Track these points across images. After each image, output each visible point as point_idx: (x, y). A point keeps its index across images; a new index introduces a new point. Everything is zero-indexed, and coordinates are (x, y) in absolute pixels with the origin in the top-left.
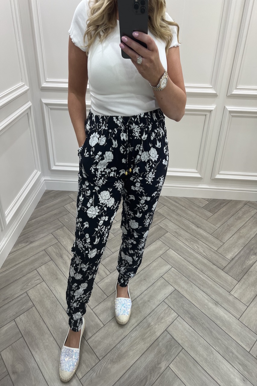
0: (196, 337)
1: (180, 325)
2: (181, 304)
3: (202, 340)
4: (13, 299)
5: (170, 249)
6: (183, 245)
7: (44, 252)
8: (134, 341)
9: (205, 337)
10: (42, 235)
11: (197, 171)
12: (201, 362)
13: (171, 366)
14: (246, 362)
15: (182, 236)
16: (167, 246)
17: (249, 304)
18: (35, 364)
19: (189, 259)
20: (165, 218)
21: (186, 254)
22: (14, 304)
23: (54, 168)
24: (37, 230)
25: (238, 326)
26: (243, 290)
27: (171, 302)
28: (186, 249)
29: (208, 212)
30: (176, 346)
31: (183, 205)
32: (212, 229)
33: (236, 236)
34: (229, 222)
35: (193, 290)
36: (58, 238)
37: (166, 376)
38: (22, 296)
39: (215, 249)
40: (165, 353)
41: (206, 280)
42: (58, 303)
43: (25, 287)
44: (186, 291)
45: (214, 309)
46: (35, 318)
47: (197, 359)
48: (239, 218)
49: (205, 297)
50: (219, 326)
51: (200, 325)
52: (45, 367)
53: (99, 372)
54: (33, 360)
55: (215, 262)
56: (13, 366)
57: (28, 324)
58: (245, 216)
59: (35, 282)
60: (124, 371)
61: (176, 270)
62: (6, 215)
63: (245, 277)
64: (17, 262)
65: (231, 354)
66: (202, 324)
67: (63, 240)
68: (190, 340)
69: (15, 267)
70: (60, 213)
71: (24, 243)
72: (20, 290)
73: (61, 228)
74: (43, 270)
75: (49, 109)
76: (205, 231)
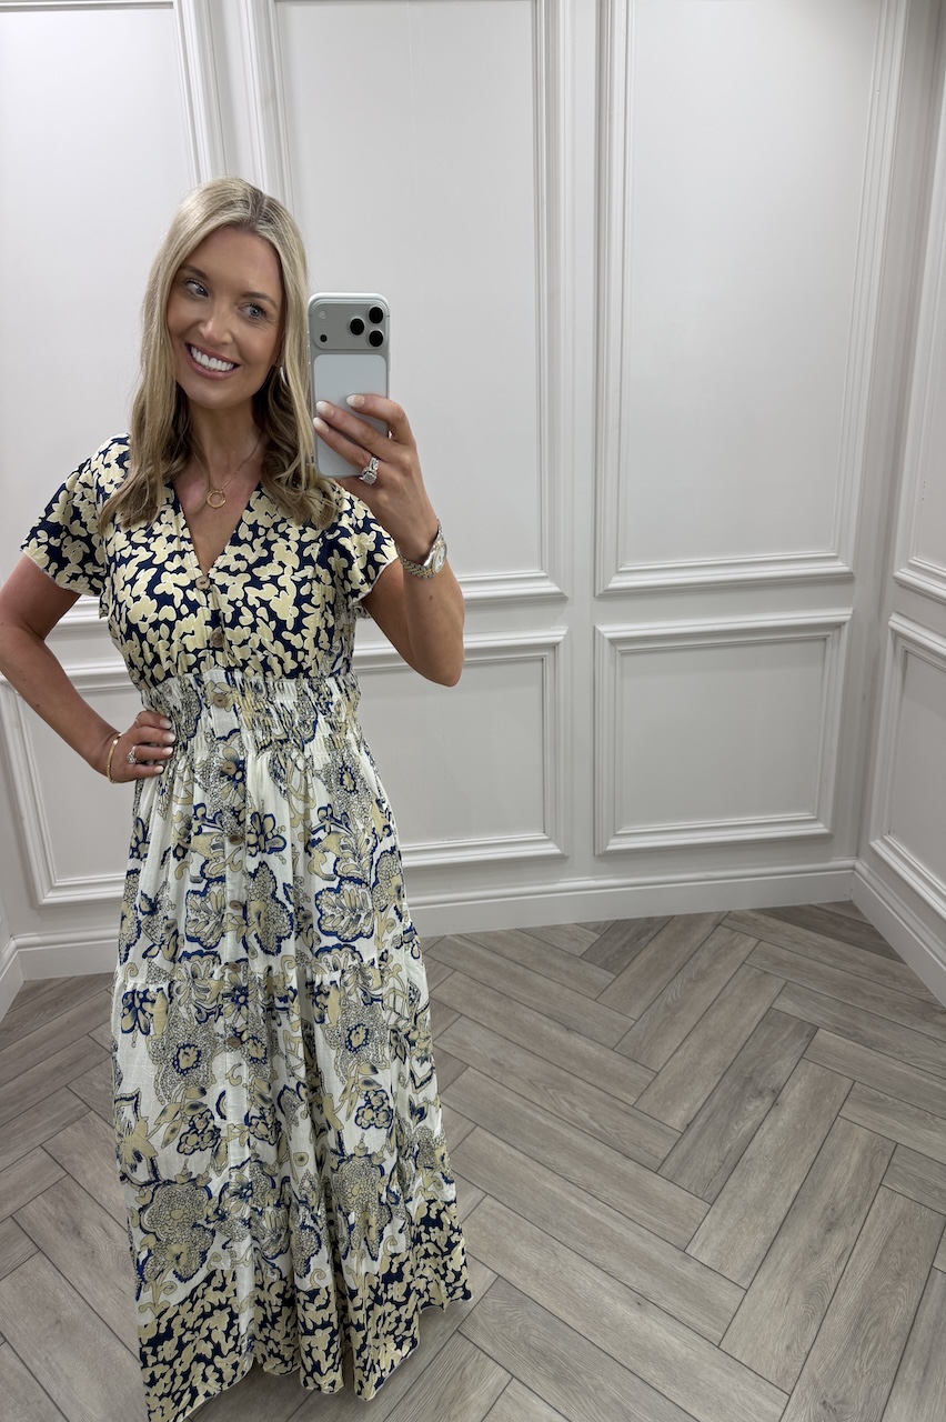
1: (516, 1415)
2: (520, 1328)
5: (477, 1128)
6: (521, 1107)
7: (9, 1226)
11: (546, 838)
16: (466, 1121)
17: (750, 1280)
19: (541, 1154)
23: (50, 898)
25: (719, 1372)
27: (483, 1329)
28: (532, 1120)
29: (600, 970)
31: (517, 958)
33: (695, 1041)
36: (66, 1158)
39: (629, 1102)
41: (604, 1219)
44: (537, 1273)
45: (636, 1323)
48: (702, 976)
49: (604, 1284)
50: (654, 1385)
51: (590, 1397)
58: (720, 967)
61: (498, 1205)
63: (732, 1182)
66: (596, 1389)
67: (86, 1166)
70: (75, 1059)
73: (78, 1119)
76: (593, 1039)
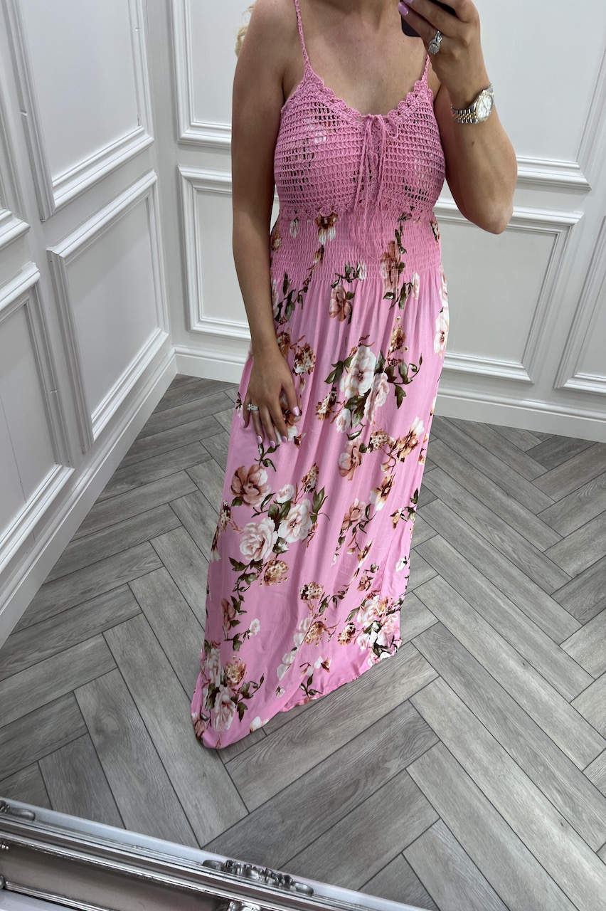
0: (471, 724)
1: (439, 695)
2: (448, 652)
3: (483, 732)
4: (101, 593)
5: (438, 535)
6: (468, 532)
7: (166, 508)
8: (339, 710)
9: (491, 727)
10: (165, 472)
11: (522, 367)
12: (474, 773)
13: (411, 769)
14: (572, 790)
15: (467, 512)
16: (432, 529)
17: (599, 675)
18: (139, 720)
19: (477, 562)
21: (473, 550)
22: (103, 603)
23: (197, 327)
24: (153, 460)
25: (567, 716)
26: (592, 644)
27: (425, 646)
28: (474, 541)
30: (427, 733)
32: (540, 504)
33: (594, 526)
34: (584, 493)
35: (478, 628)
36: (198, 481)
37: (397, 787)
38: (119, 591)
40: (400, 743)
42: (191, 613)
43: (126, 573)
44: (463, 628)
45: (520, 673)
46: (143, 637)
47: (468, 766)
49: (504, 647)
50: (525, 709)
52: (159, 730)
53: (262, 756)
54: (135, 712)
55: (536, 577)
56: (97, 719)
57: (130, 646)
59: (147, 565)
60: (313, 764)
61: (445, 582)
62: (93, 421)
63: (599, 617)
64: (112, 522)
65: (541, 769)
67: (209, 488)
68: (458, 727)
69: (108, 531)
70: (205, 429)
71: (127, 483)
72: (118, 577)
73: (206, 461)
74: (163, 543)
76: (524, 505)
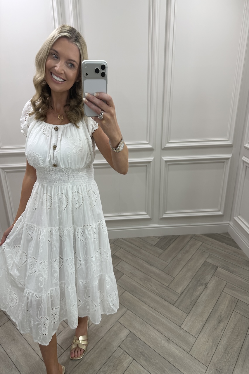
1: (134, 370)
2: (136, 346)
5: (126, 291)
6: (138, 286)
15: (136, 277)
16: (123, 289)
17: (198, 335)
19: (143, 299)
20: (121, 260)
21: (140, 294)
25: (188, 360)
26: (192, 322)
27: (126, 346)
28: (140, 289)
29: (160, 249)
31: (138, 245)
32: (163, 266)
33: (185, 269)
34: (178, 257)
35: (147, 330)
39: (167, 286)
41: (159, 317)
44: (141, 331)
45: (167, 346)
48: (187, 252)
49: (159, 335)
50: (171, 363)
51: (154, 365)
55: (166, 298)
58: (192, 249)
61: (131, 312)
66: (156, 364)
75: (6, 172)
76: (157, 268)
